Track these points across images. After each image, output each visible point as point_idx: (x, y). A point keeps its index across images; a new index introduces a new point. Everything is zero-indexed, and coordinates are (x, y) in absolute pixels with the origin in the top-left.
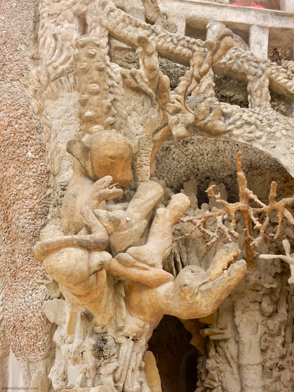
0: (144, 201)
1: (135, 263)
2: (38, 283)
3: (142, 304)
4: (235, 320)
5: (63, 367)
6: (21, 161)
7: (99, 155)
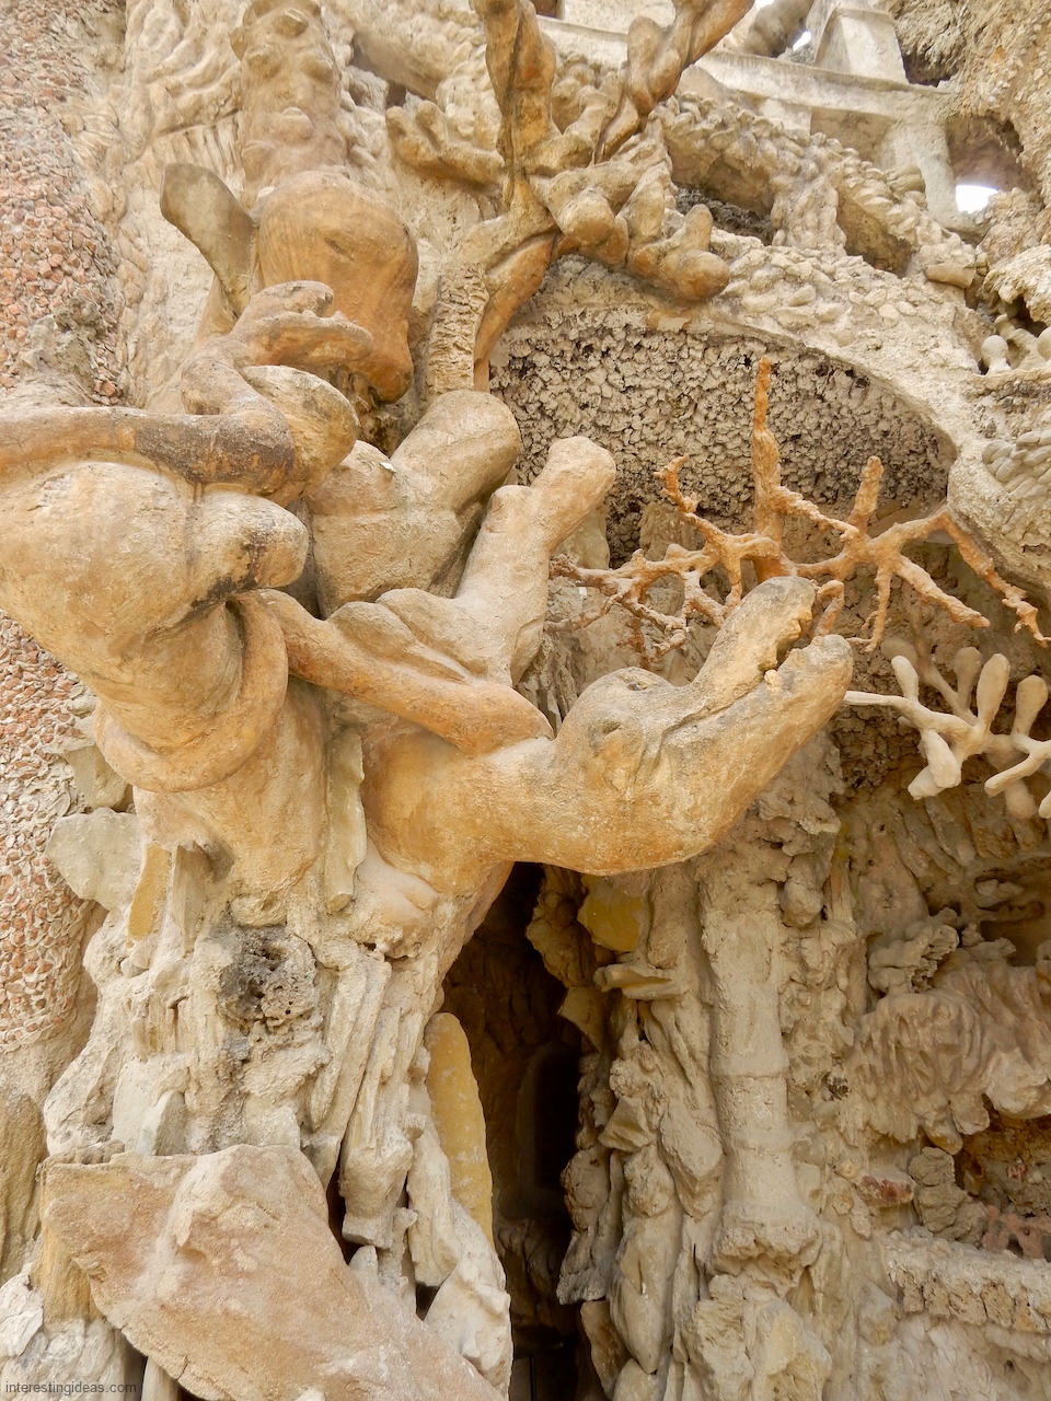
0: (451, 440)
1: (408, 644)
2: (46, 757)
3: (429, 816)
4: (704, 937)
5: (98, 1069)
6: (22, 339)
7: (289, 231)
